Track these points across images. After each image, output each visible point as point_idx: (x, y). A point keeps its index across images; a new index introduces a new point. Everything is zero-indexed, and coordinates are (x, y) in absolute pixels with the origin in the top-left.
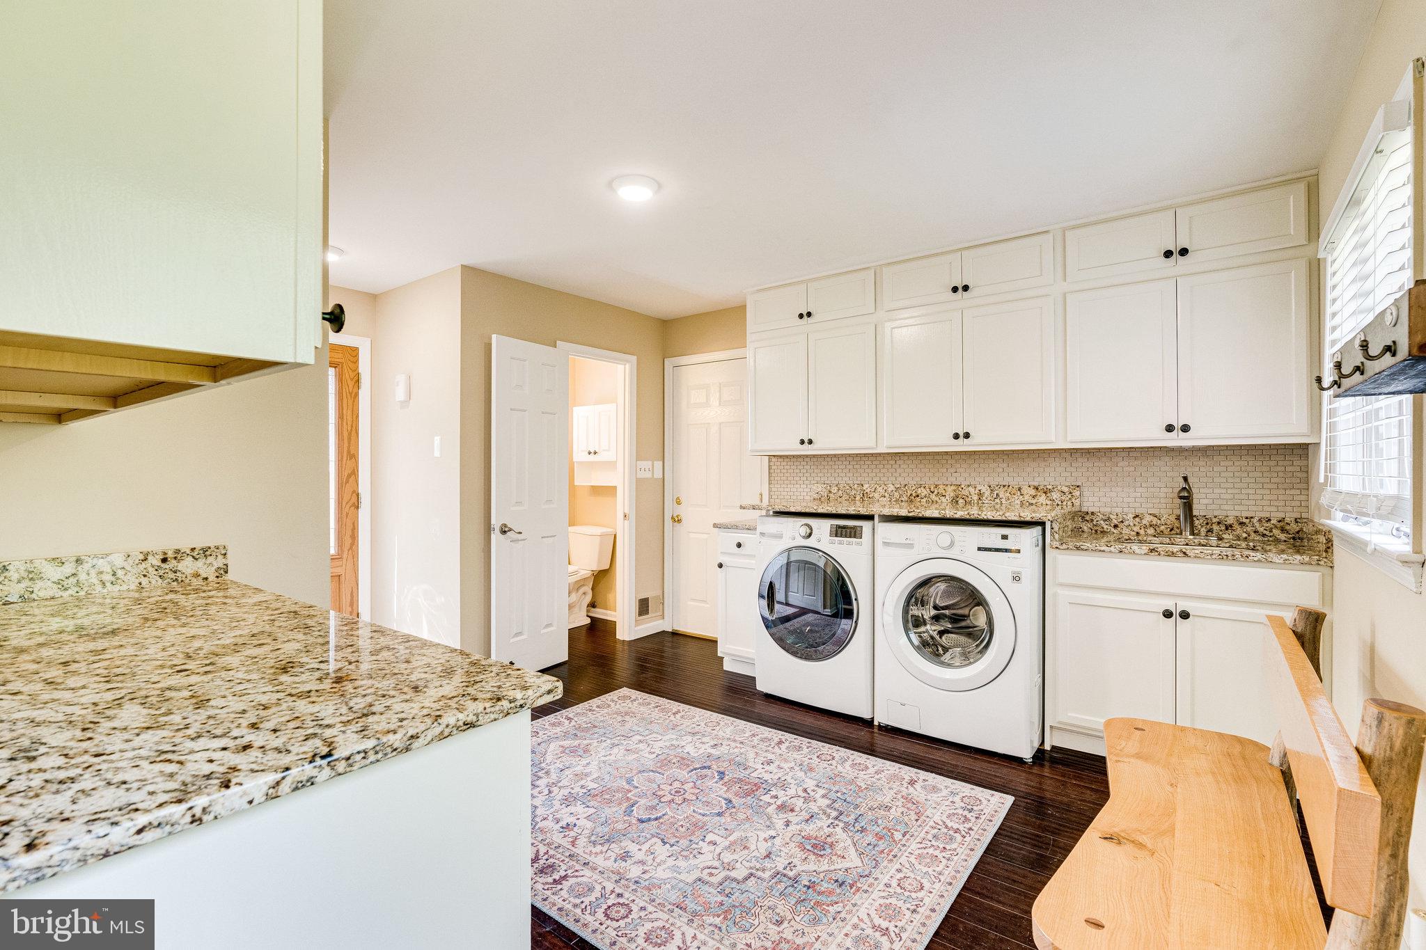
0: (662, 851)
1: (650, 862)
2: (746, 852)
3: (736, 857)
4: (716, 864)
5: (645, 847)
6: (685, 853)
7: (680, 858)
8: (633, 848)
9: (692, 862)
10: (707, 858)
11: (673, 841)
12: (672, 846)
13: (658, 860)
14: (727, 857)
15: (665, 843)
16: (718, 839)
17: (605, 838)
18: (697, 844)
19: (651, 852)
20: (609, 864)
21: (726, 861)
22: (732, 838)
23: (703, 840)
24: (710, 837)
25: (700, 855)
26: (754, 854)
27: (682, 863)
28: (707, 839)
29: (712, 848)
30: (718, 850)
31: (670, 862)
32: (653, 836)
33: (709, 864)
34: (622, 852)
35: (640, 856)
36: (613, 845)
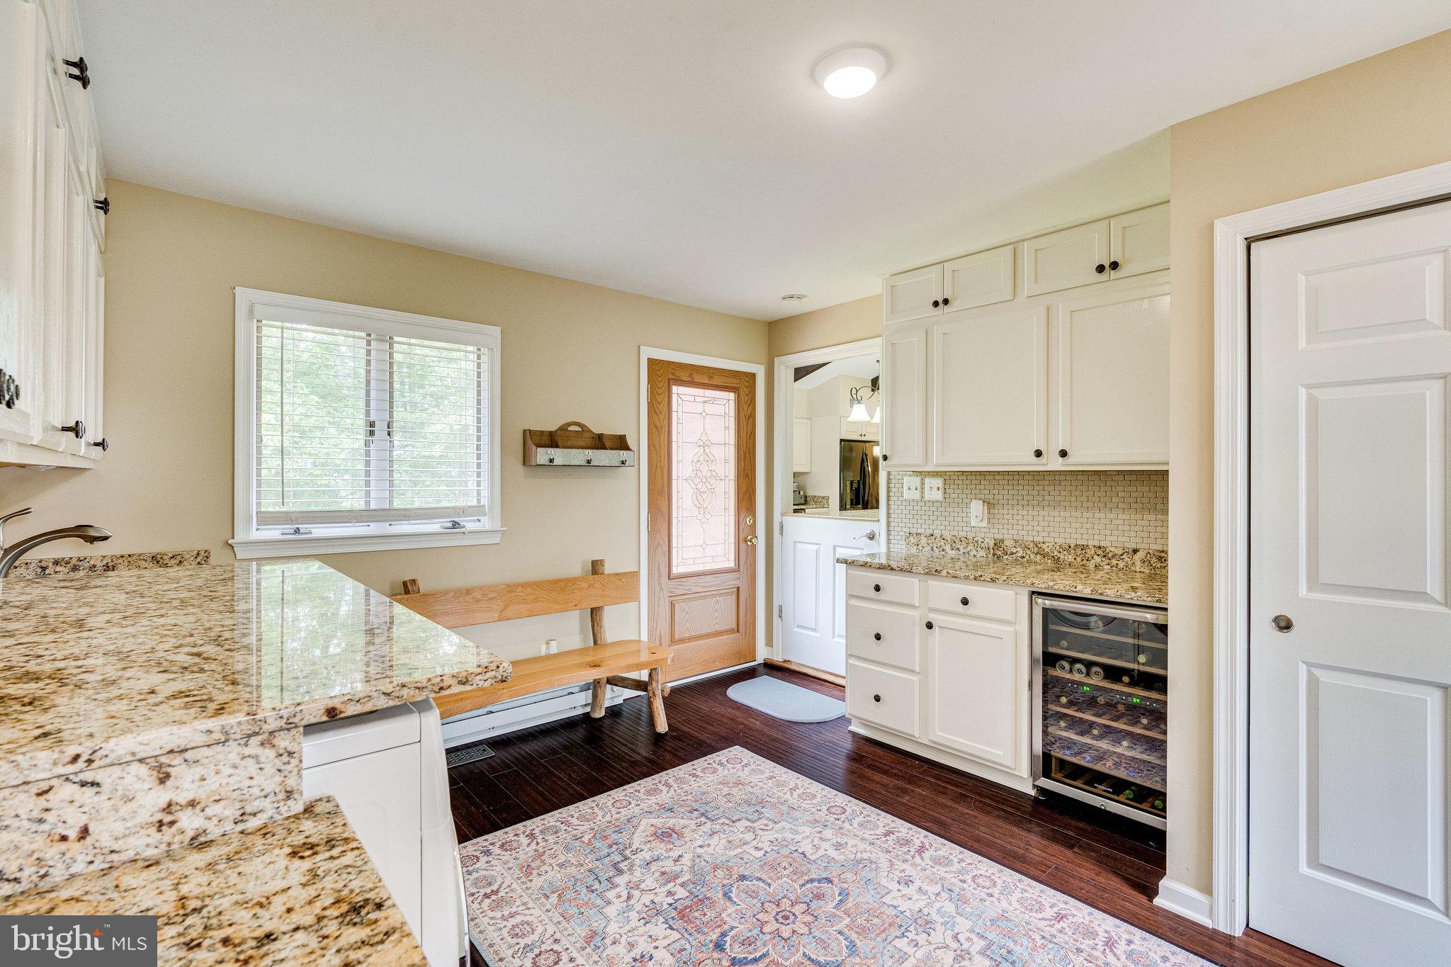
0: (806, 847)
1: (816, 839)
2: (730, 839)
3: (741, 836)
4: (760, 832)
5: (821, 852)
6: (784, 843)
7: (789, 840)
8: (833, 853)
9: (779, 836)
10: (767, 837)
11: (796, 854)
12: (796, 850)
13: (809, 840)
14: (749, 836)
15: (803, 853)
16: (752, 851)
17: (861, 866)
18: (772, 850)
19: (817, 848)
20: (851, 842)
21: (751, 834)
22: (739, 850)
23: (766, 852)
24: (759, 854)
25: (772, 840)
26: (724, 836)
27: (789, 836)
28: (762, 853)
29: (760, 845)
30: (755, 843)
31: (798, 838)
32: (814, 861)
33: (765, 833)
34: (842, 850)
35: (825, 845)
36: (852, 857)
